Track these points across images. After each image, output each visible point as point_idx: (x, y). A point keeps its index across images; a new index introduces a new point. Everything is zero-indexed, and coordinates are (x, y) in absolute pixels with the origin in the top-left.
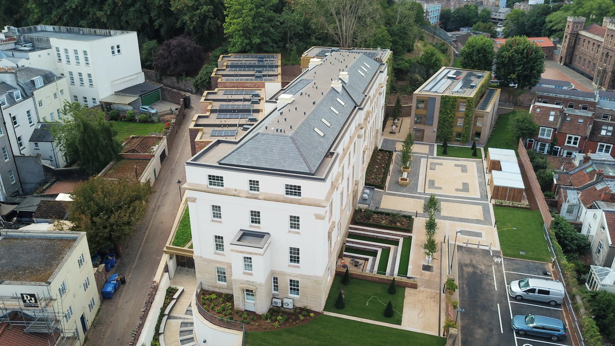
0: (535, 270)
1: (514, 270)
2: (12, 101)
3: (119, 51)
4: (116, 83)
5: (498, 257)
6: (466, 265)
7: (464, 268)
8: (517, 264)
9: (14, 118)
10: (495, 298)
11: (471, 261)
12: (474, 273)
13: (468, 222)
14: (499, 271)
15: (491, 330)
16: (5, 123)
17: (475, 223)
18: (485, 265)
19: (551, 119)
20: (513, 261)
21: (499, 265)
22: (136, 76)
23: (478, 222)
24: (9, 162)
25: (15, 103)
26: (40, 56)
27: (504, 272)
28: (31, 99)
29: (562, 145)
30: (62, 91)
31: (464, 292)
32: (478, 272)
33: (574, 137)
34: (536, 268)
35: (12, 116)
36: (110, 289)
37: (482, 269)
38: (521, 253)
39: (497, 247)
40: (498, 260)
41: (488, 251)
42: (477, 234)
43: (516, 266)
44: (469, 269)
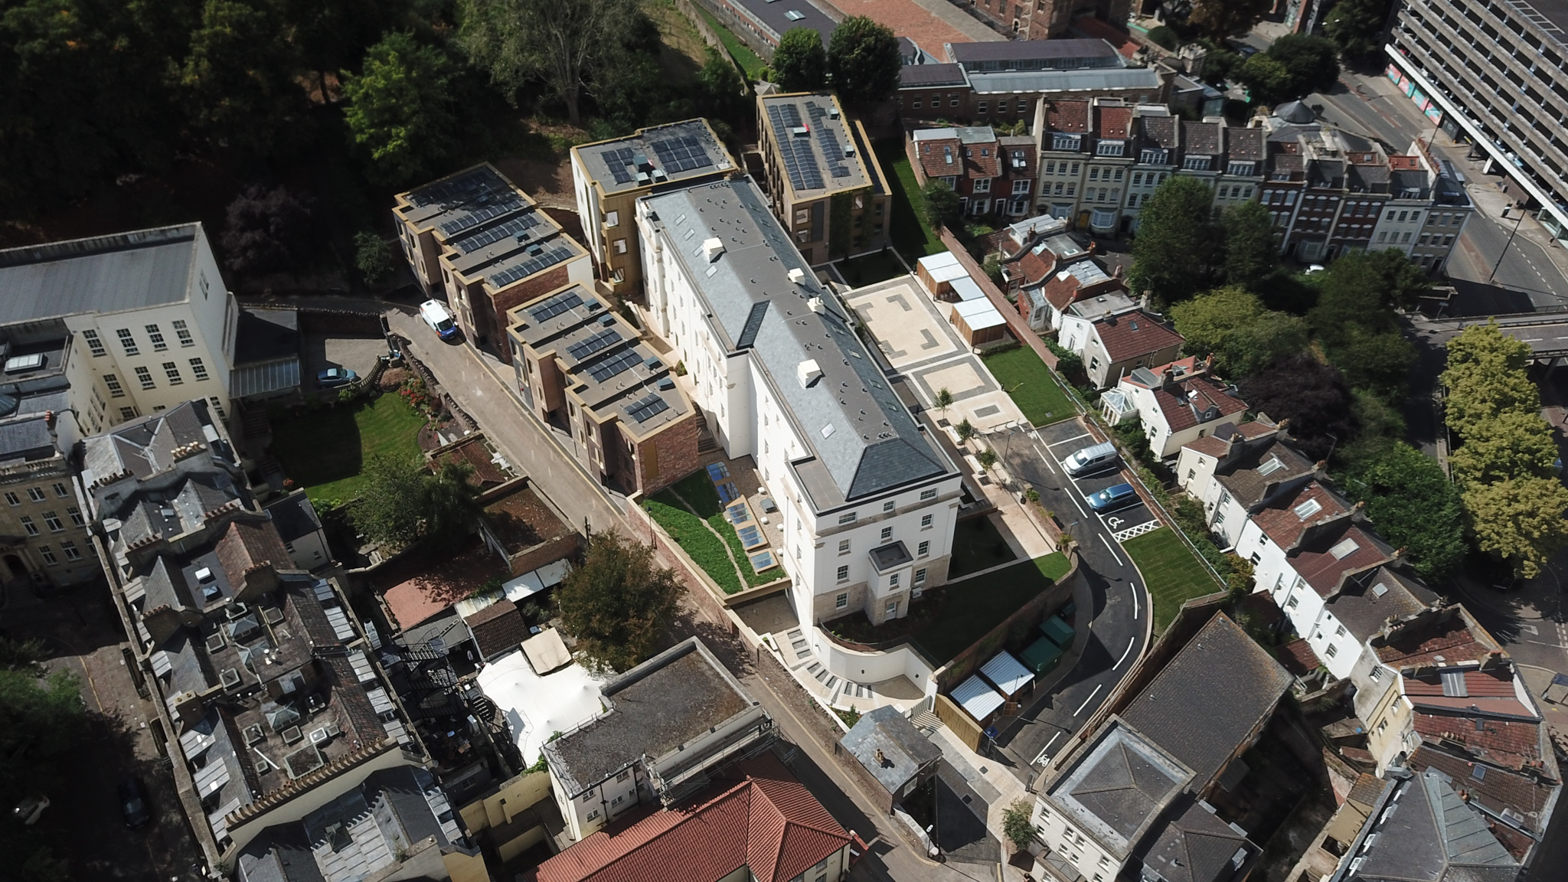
1: (1054, 441)
5: (1031, 430)
6: (1012, 457)
7: (1012, 461)
8: (1052, 431)
10: (1060, 484)
11: (1012, 449)
12: (1024, 463)
13: (975, 395)
14: (1043, 449)
15: (1078, 520)
17: (980, 394)
18: (1026, 448)
19: (949, 160)
20: (1047, 430)
21: (1037, 441)
22: (230, 309)
23: (980, 390)
27: (1048, 447)
32: (1026, 459)
33: (983, 180)
34: (1071, 429)
37: (1027, 454)
38: (1048, 415)
39: (1024, 420)
40: (1034, 435)
41: (1017, 428)
42: (993, 410)
43: (1053, 435)
44: (1017, 461)
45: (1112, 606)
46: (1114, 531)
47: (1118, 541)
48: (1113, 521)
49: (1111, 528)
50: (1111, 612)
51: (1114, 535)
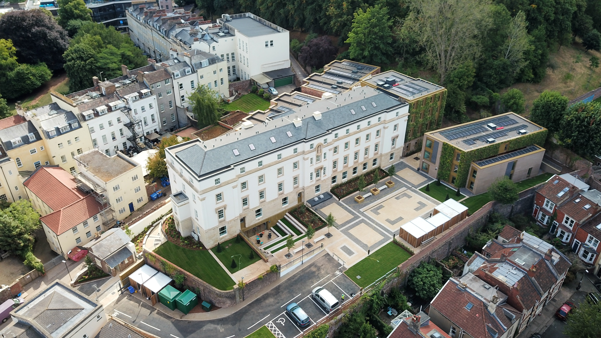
0: (350, 290)
1: (338, 283)
2: (184, 74)
3: (272, 45)
4: (265, 66)
5: (341, 271)
6: (316, 266)
7: (312, 267)
8: (345, 281)
9: (181, 85)
10: (304, 291)
11: (322, 265)
12: (314, 272)
13: (357, 243)
14: (329, 279)
15: (278, 303)
16: (173, 88)
17: (362, 247)
18: (326, 271)
19: (561, 194)
20: (346, 278)
21: (334, 275)
22: (283, 62)
23: (364, 246)
24: (172, 109)
25: (186, 75)
26: (226, 41)
27: (331, 281)
28: (195, 74)
29: (560, 221)
30: (221, 70)
31: (293, 278)
32: (317, 273)
33: (571, 219)
34: (352, 289)
35: (179, 83)
36: (154, 196)
37: (321, 272)
38: (358, 277)
39: (348, 267)
40: (338, 273)
41: (341, 265)
42: (350, 253)
43: (342, 282)
44: (313, 269)
45: (216, 328)
46: (274, 322)
47: (266, 325)
48: (283, 321)
49: (277, 320)
50: (212, 328)
51: (271, 322)
